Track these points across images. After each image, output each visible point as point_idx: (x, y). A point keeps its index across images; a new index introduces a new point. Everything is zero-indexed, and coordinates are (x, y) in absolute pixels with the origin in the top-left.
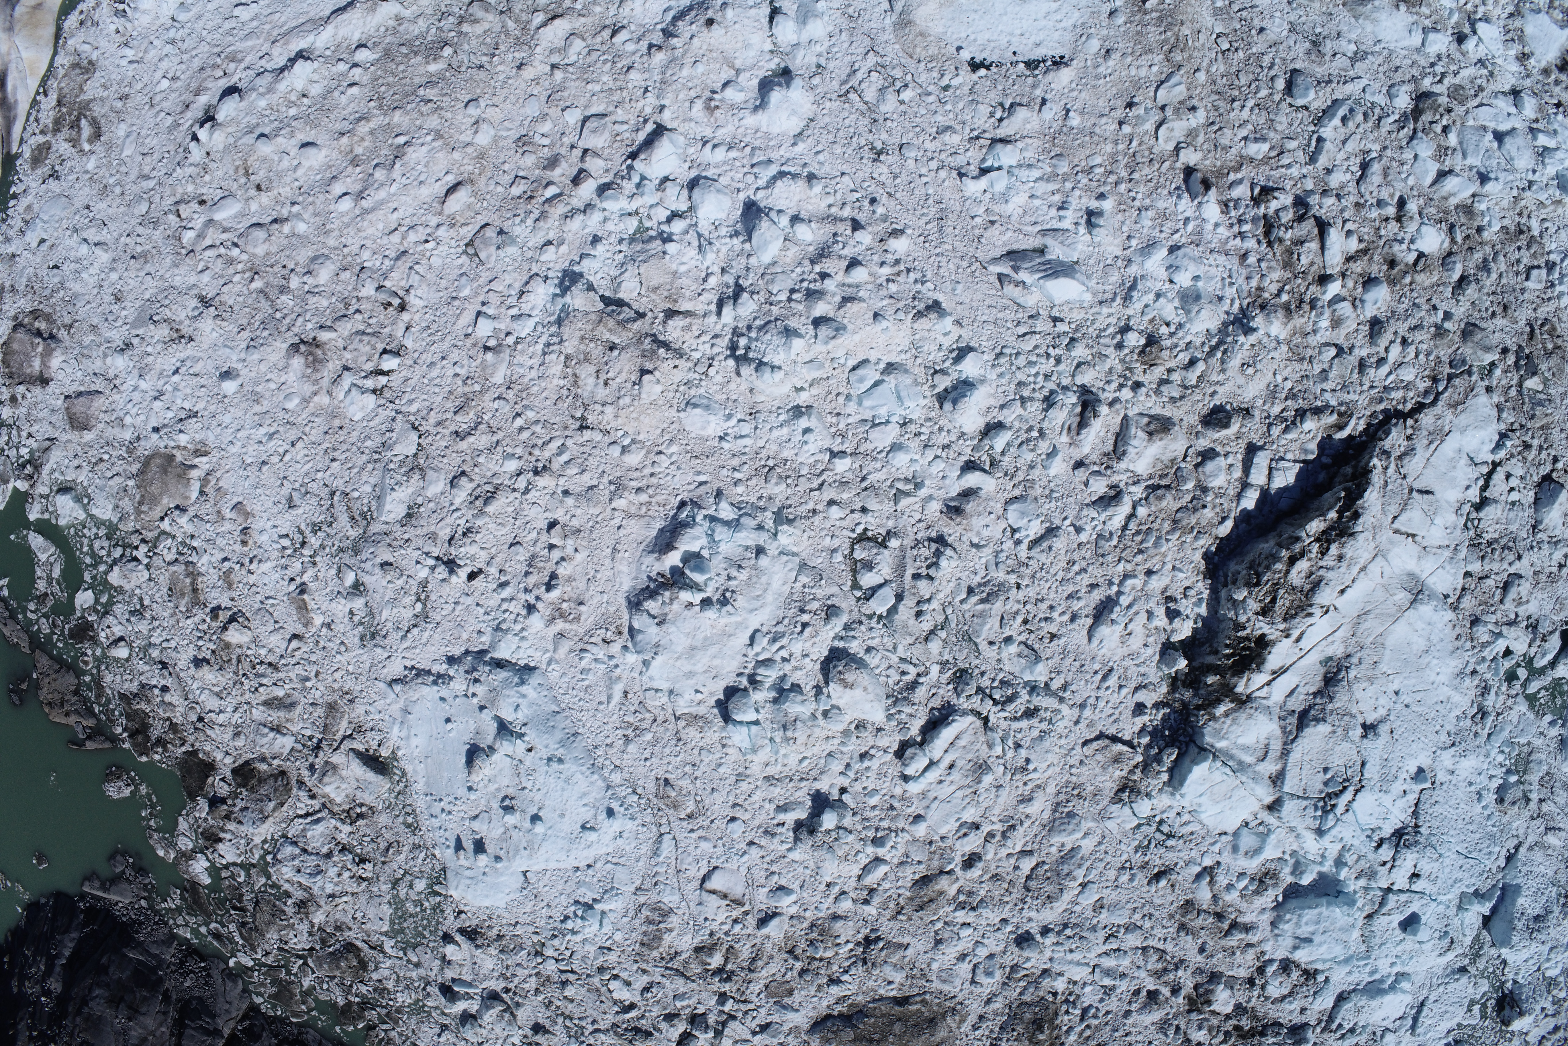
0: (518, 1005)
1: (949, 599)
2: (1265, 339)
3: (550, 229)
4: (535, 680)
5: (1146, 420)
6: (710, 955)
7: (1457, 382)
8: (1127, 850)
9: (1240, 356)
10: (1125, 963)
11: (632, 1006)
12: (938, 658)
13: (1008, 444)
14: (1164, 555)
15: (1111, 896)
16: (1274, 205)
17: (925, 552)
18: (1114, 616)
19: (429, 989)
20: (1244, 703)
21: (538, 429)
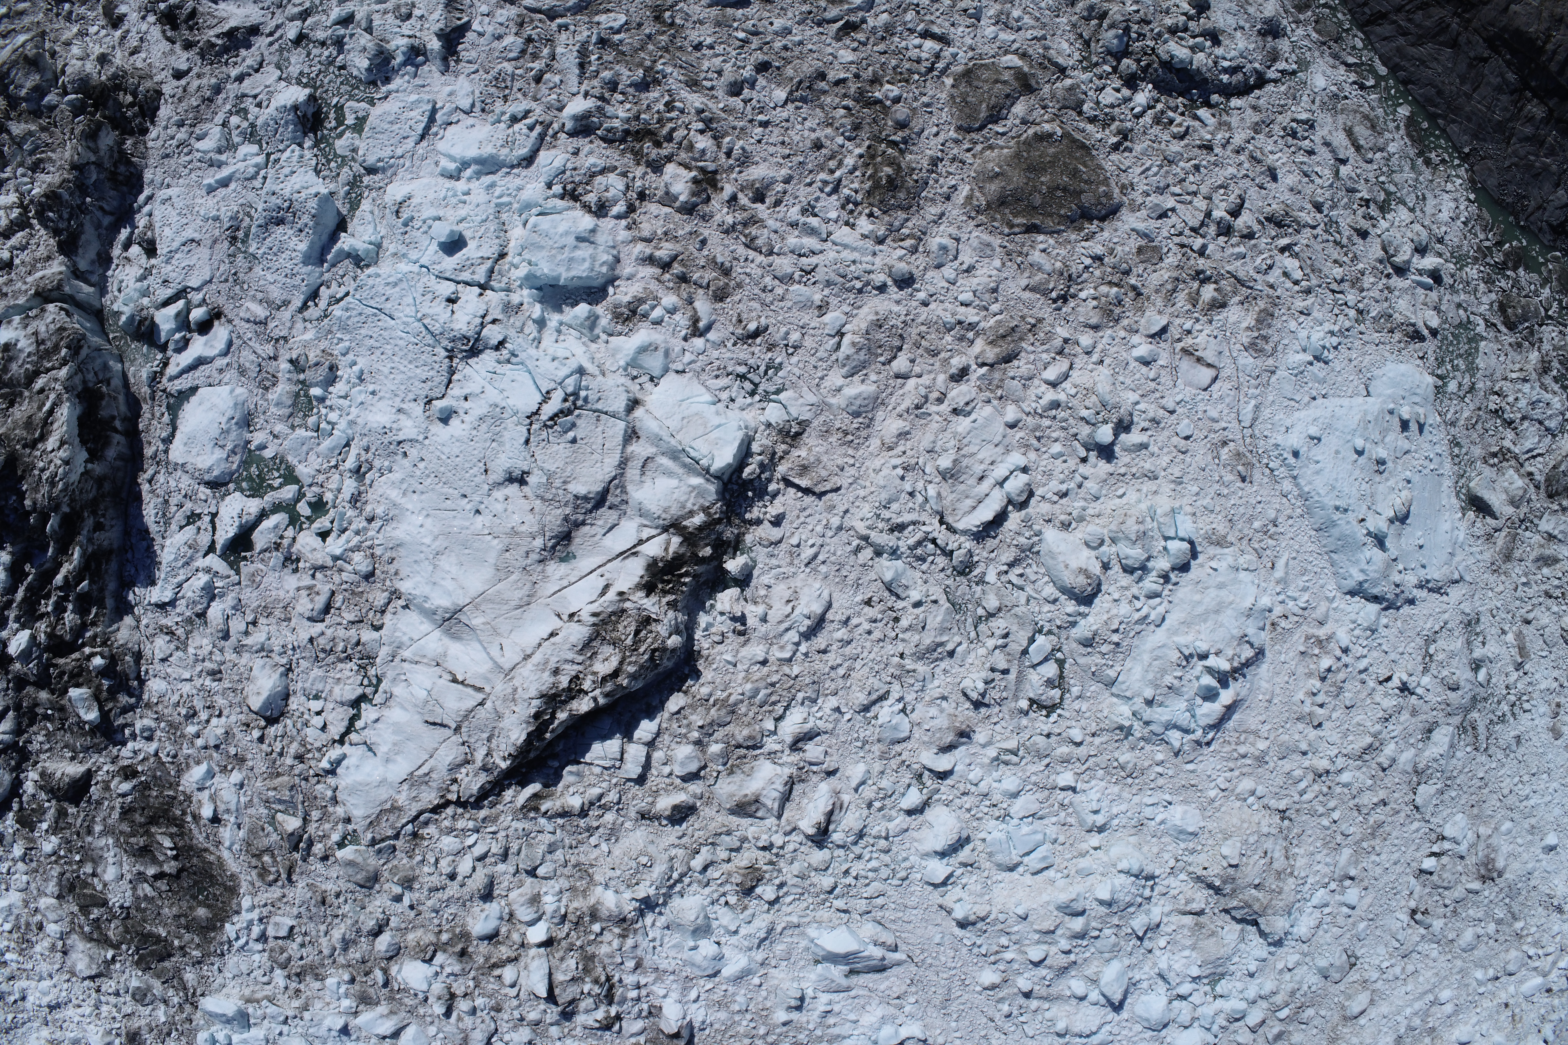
0: (1381, 262)
1: (972, 646)
2: (622, 888)
3: (1288, 983)
4: (1350, 584)
5: (759, 814)
6: (1214, 299)
7: (390, 833)
8: (792, 366)
9: (655, 875)
10: (792, 240)
11: (1282, 250)
12: (987, 588)
13: (903, 795)
14: (747, 679)
15: (808, 317)
16: (600, 1014)
17: (995, 694)
18: (808, 622)
19: (1451, 281)
20: (673, 525)
21: (1321, 810)
